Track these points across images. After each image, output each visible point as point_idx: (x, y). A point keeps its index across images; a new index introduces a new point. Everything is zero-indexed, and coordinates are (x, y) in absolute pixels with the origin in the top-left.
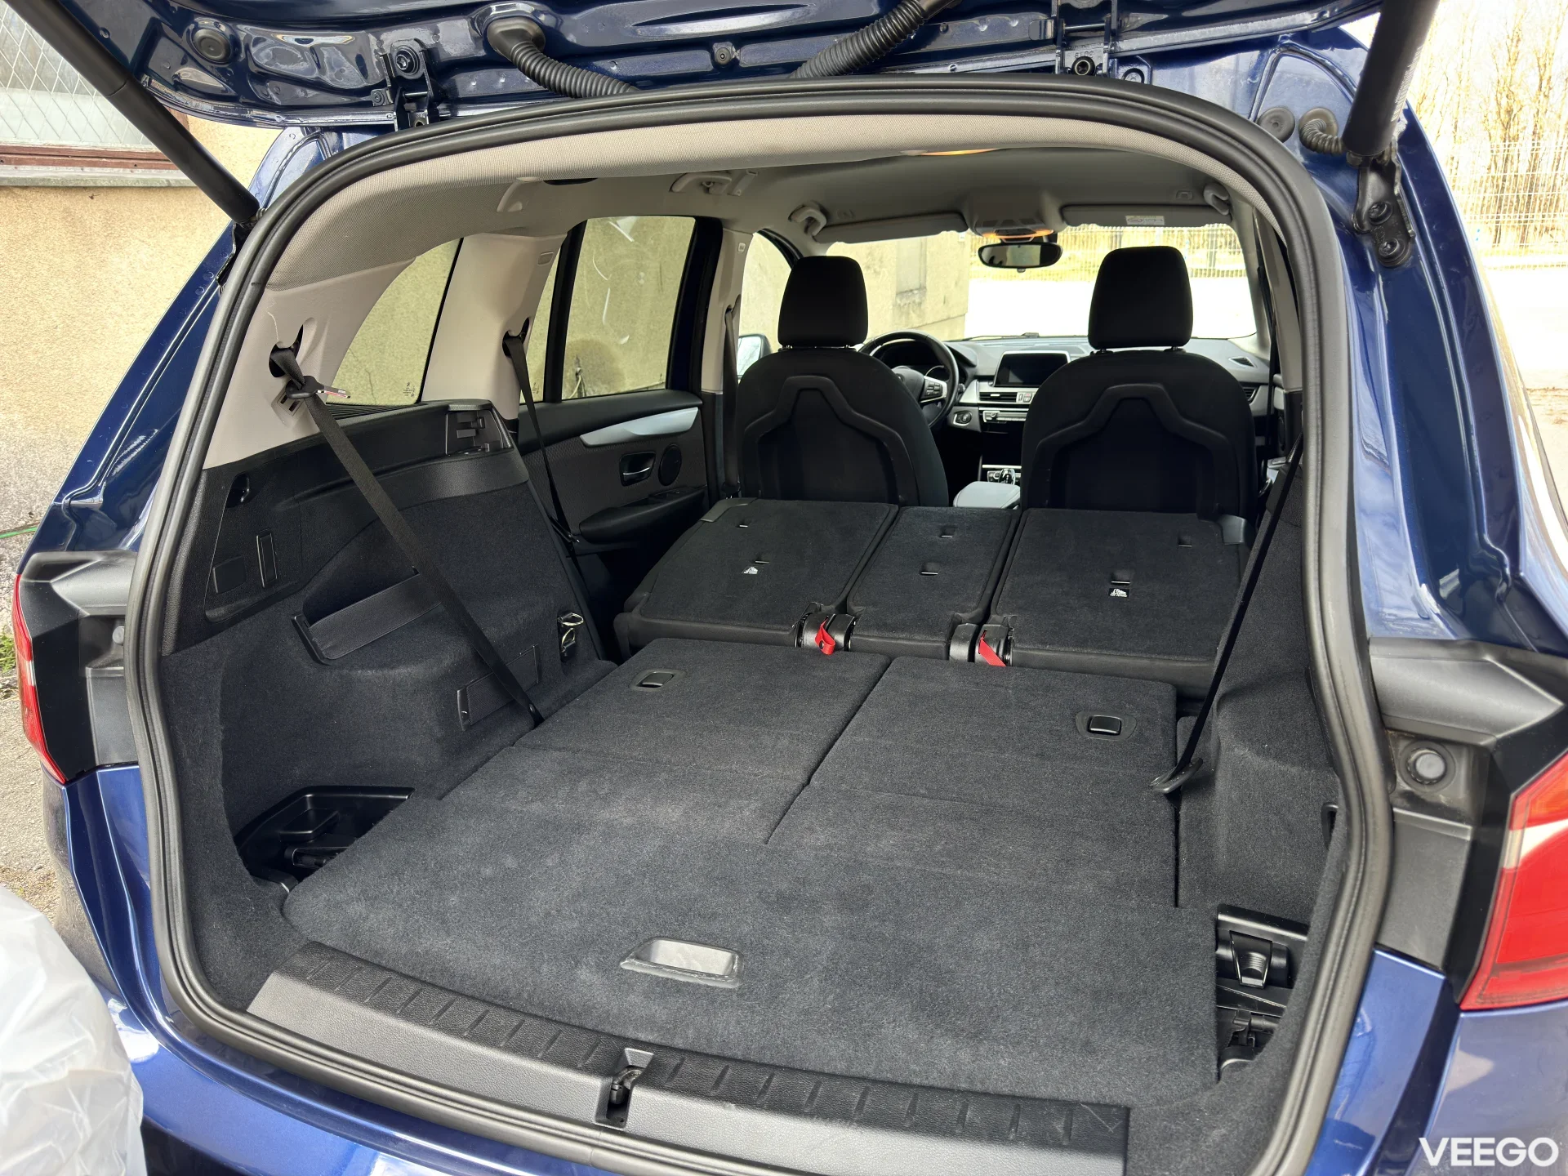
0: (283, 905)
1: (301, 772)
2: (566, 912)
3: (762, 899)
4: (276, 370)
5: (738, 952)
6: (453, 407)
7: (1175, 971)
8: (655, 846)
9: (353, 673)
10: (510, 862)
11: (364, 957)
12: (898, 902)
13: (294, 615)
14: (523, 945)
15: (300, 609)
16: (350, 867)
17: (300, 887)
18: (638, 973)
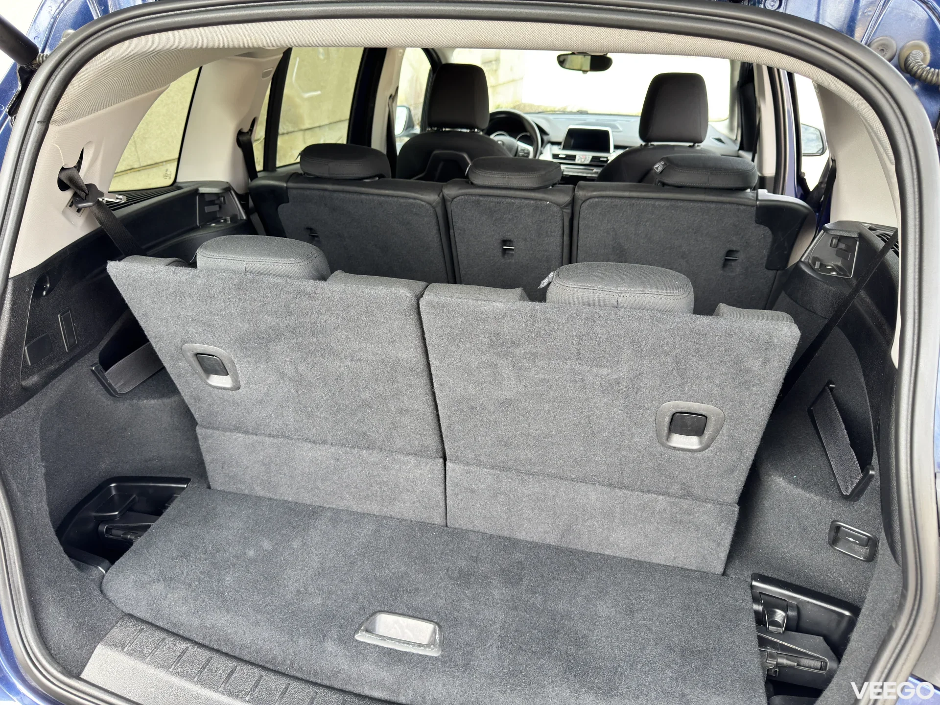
0: (101, 583)
1: (105, 466)
2: (311, 589)
3: (449, 575)
4: (63, 186)
5: (437, 623)
6: (202, 190)
7: (731, 630)
8: (369, 529)
9: (140, 403)
10: (267, 545)
11: (166, 627)
12: (542, 576)
13: (92, 366)
14: (284, 620)
15: (97, 360)
16: (150, 550)
17: (113, 569)
18: (368, 644)
